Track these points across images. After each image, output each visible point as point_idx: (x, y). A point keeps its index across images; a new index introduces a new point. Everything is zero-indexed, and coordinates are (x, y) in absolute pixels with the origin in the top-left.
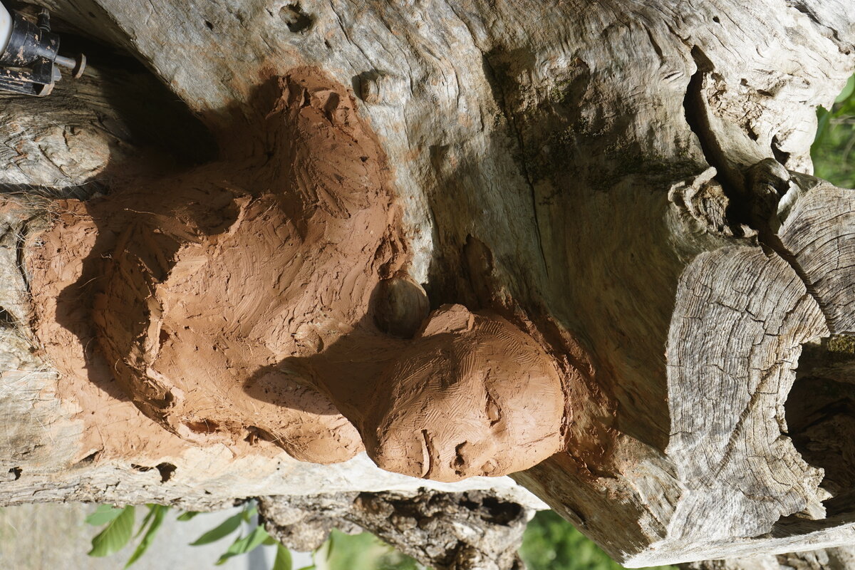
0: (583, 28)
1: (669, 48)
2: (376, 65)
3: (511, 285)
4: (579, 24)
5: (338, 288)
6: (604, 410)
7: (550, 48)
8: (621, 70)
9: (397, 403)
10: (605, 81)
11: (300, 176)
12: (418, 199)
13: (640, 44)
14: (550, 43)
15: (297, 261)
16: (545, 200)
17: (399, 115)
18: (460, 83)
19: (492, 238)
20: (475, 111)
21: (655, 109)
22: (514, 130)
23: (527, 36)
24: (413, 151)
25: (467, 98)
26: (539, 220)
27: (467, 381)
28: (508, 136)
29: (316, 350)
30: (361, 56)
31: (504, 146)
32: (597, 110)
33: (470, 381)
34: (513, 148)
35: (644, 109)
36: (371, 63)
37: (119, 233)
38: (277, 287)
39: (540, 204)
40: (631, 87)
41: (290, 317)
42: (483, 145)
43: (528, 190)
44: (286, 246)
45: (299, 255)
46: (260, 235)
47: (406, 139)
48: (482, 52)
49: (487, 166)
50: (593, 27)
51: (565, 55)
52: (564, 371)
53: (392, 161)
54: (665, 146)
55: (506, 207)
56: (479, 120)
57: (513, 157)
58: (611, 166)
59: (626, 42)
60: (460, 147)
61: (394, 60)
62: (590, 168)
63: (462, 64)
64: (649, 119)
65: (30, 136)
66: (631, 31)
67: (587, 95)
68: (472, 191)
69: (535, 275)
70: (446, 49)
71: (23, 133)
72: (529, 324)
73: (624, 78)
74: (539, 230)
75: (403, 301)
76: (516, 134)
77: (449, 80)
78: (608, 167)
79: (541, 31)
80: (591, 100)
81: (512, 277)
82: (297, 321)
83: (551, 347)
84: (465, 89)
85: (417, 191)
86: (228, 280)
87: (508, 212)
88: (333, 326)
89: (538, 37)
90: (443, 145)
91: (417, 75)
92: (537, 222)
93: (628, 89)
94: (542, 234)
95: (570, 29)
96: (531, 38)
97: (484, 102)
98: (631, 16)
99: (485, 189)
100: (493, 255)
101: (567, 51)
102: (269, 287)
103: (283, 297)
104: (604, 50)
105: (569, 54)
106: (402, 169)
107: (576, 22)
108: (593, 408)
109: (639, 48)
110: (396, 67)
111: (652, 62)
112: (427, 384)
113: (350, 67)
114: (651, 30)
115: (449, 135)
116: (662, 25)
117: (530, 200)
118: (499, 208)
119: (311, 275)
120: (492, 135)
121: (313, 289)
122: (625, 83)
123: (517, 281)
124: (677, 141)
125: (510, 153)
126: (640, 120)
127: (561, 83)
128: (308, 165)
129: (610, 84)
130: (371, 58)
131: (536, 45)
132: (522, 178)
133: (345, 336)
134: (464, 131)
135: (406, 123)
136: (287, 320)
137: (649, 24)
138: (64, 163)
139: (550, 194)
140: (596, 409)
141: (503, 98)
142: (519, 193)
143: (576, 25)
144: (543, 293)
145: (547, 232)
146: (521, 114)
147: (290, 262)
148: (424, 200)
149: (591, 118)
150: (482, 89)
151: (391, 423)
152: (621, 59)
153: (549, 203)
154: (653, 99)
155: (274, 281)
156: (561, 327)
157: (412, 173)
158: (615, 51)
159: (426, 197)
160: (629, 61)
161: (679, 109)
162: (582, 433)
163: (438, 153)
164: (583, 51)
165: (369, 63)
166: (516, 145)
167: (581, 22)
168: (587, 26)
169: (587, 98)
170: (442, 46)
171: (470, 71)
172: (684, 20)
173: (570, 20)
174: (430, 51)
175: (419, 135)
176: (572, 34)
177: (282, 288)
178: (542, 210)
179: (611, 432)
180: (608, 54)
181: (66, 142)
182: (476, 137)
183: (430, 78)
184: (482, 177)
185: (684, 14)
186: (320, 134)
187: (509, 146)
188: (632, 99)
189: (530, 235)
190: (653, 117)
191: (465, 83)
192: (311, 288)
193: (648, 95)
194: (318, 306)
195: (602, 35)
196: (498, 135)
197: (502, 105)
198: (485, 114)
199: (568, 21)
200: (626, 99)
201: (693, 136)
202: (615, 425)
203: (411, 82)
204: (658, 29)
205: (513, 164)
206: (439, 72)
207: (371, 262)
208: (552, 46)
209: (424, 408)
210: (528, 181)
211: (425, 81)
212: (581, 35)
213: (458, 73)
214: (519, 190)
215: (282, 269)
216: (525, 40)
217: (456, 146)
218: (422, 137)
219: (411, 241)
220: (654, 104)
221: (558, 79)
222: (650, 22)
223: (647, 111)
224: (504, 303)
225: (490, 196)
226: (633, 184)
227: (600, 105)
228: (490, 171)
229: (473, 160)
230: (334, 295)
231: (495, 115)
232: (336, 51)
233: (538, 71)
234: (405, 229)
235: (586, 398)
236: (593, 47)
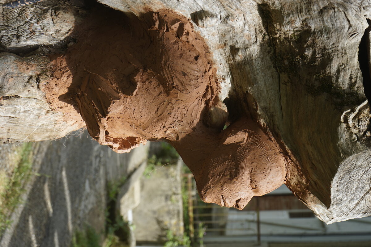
0: (310, 8)
1: (354, 20)
2: (202, 8)
3: (265, 119)
4: (308, 5)
5: (185, 112)
6: (304, 181)
7: (292, 15)
8: (327, 33)
9: (210, 181)
10: (318, 38)
11: (165, 70)
12: (224, 65)
13: (339, 19)
14: (292, 12)
15: (165, 103)
16: (285, 83)
17: (215, 29)
18: (245, 18)
19: (258, 97)
20: (253, 32)
21: (342, 57)
22: (272, 43)
23: (280, 5)
24: (222, 45)
25: (249, 25)
26: (281, 92)
27: (241, 176)
28: (269, 46)
29: (175, 139)
30: (195, 4)
31: (266, 51)
32: (313, 52)
33: (243, 176)
34: (271, 53)
35: (336, 57)
36: (200, 6)
37: (82, 77)
38: (157, 113)
39: (282, 84)
40: (331, 43)
41: (163, 126)
42: (256, 51)
43: (277, 76)
44: (160, 96)
45: (166, 101)
46: (148, 90)
47: (218, 39)
48: (258, 3)
49: (257, 62)
50: (315, 7)
51: (299, 20)
52: (287, 161)
53: (211, 50)
54: (344, 82)
55: (265, 84)
56: (255, 36)
57: (270, 58)
58: (317, 84)
59: (332, 18)
60: (244, 50)
61: (212, 6)
62: (306, 80)
63: (247, 9)
64: (338, 63)
65: (35, 21)
66: (335, 12)
67: (309, 43)
68: (250, 73)
69: (277, 120)
70: (239, 3)
71: (31, 19)
72: (273, 139)
73: (328, 38)
74: (280, 96)
75: (216, 117)
76: (273, 45)
77: (240, 19)
78: (315, 85)
79: (288, 4)
80: (310, 46)
81: (266, 116)
82: (167, 127)
83: (282, 150)
84: (248, 21)
85: (224, 62)
86: (134, 110)
87: (266, 87)
88: (183, 129)
89: (286, 7)
90: (236, 47)
91: (223, 14)
92: (280, 92)
93: (330, 44)
94: (282, 99)
95: (303, 7)
96: (283, 7)
97: (257, 27)
98: (336, 6)
99: (256, 73)
100: (258, 106)
101: (300, 18)
102: (153, 113)
103: (160, 118)
104: (320, 20)
105: (302, 19)
106: (216, 52)
107: (306, 3)
108: (299, 178)
109: (338, 21)
110: (213, 9)
111: (344, 28)
112: (224, 174)
113: (189, 10)
114: (346, 12)
115: (239, 43)
116: (352, 11)
117: (277, 80)
118: (262, 83)
119: (172, 110)
120: (261, 45)
121: (174, 115)
122: (328, 41)
123: (269, 119)
124: (351, 78)
125: (269, 56)
126: (334, 64)
127: (297, 31)
128: (169, 65)
129: (321, 40)
130: (200, 4)
131: (285, 11)
132: (274, 69)
133: (189, 135)
134: (247, 42)
135: (218, 32)
136: (162, 127)
137: (345, 10)
138: (53, 33)
139: (287, 81)
140: (300, 179)
141: (267, 25)
142: (272, 77)
143: (306, 5)
144: (280, 128)
145: (284, 99)
146: (275, 39)
147: (162, 103)
148: (227, 66)
149: (309, 55)
150: (257, 20)
151: (208, 190)
152: (328, 27)
153: (286, 85)
154: (342, 50)
155: (155, 110)
156: (287, 147)
157: (221, 54)
158: (325, 22)
159: (228, 65)
160: (332, 28)
161: (355, 54)
162: (294, 184)
163: (234, 50)
164: (309, 19)
165: (199, 7)
166: (272, 52)
167: (309, 4)
168: (312, 7)
169: (309, 44)
170: (236, 2)
171: (251, 13)
172: (364, 8)
173: (303, 2)
174: (230, 7)
175: (224, 40)
176: (304, 9)
177: (159, 114)
178: (283, 86)
179: (306, 190)
180: (322, 23)
181: (53, 21)
182: (253, 46)
183: (230, 17)
184: (254, 67)
185: (364, 6)
186: (174, 48)
187: (269, 52)
188: (331, 50)
189: (276, 99)
190: (341, 62)
191: (248, 19)
192: (172, 115)
193: (339, 48)
194: (176, 121)
195: (319, 12)
196: (264, 46)
197: (267, 28)
198: (258, 33)
199: (302, 2)
200: (328, 49)
201: (360, 73)
202: (307, 188)
203: (221, 17)
204: (350, 12)
205: (270, 62)
206: (234, 16)
207: (200, 100)
208: (293, 14)
209: (222, 186)
210: (277, 71)
211: (227, 19)
212: (309, 11)
213: (245, 14)
214: (272, 76)
215: (159, 106)
216: (279, 7)
217: (242, 49)
218: (226, 41)
219: (220, 83)
220: (342, 54)
221: (295, 29)
222: (345, 9)
223: (338, 58)
224: (262, 125)
225: (258, 76)
226: (326, 100)
227: (315, 49)
228: (259, 65)
229: (251, 58)
230: (184, 115)
231: (263, 34)
232: (182, 3)
233: (285, 27)
234: (218, 77)
235: (296, 173)
236: (314, 19)
